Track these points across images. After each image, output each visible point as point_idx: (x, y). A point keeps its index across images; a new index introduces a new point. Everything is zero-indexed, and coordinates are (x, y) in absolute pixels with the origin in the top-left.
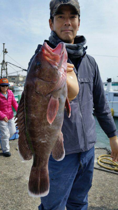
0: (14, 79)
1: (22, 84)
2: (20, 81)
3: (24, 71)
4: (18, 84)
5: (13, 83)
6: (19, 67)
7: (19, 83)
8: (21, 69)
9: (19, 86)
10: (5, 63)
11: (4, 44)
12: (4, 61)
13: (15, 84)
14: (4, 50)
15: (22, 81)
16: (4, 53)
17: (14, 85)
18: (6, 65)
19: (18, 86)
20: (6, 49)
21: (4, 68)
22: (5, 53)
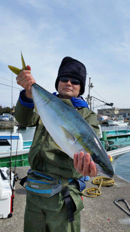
0: (109, 112)
1: (117, 118)
2: (115, 114)
3: (106, 105)
4: (112, 118)
5: (107, 116)
6: (102, 101)
7: (114, 117)
8: (104, 103)
9: (114, 120)
10: (90, 98)
11: (90, 78)
12: (89, 95)
13: (109, 117)
14: (89, 84)
15: (117, 115)
16: (89, 87)
17: (108, 119)
18: (91, 100)
19: (112, 120)
20: (91, 84)
21: (89, 103)
22: (91, 88)
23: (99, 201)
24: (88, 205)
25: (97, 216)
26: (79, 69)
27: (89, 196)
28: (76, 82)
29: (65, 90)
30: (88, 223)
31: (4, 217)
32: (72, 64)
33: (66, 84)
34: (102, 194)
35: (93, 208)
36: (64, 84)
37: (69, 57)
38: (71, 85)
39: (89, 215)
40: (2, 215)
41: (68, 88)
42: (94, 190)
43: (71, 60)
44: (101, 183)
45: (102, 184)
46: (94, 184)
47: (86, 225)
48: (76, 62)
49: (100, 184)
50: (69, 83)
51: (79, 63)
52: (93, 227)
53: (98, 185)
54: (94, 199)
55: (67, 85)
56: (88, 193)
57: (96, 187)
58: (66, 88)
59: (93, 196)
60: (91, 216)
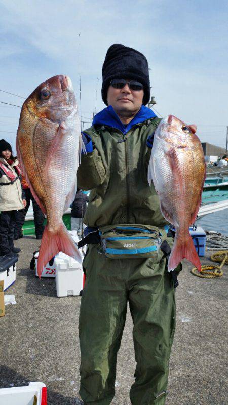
23: (218, 284)
24: (200, 288)
25: (212, 302)
26: (139, 63)
27: (202, 276)
28: (137, 86)
29: (120, 101)
30: (197, 309)
31: (74, 295)
32: (126, 55)
33: (123, 90)
34: (224, 274)
35: (207, 293)
36: (118, 91)
37: (119, 45)
38: (130, 92)
39: (199, 300)
40: (72, 291)
41: (125, 97)
42: (210, 268)
43: (123, 50)
44: (224, 261)
45: (226, 262)
46: (213, 261)
47: (194, 311)
48: (132, 52)
49: (222, 261)
50: (127, 88)
51: (136, 54)
52: (204, 316)
53: (220, 262)
54: (209, 281)
55: (124, 92)
56: (201, 273)
57: (217, 265)
58: (122, 98)
59: (209, 276)
60: (202, 302)
